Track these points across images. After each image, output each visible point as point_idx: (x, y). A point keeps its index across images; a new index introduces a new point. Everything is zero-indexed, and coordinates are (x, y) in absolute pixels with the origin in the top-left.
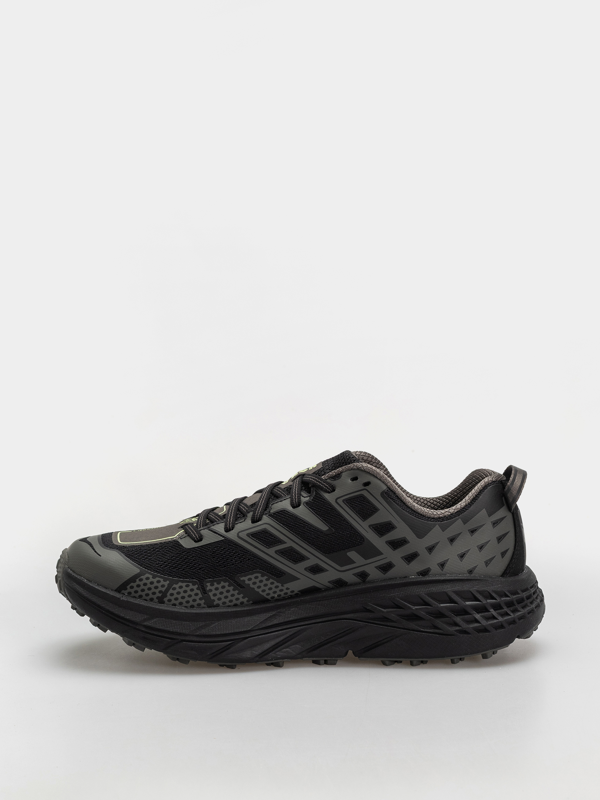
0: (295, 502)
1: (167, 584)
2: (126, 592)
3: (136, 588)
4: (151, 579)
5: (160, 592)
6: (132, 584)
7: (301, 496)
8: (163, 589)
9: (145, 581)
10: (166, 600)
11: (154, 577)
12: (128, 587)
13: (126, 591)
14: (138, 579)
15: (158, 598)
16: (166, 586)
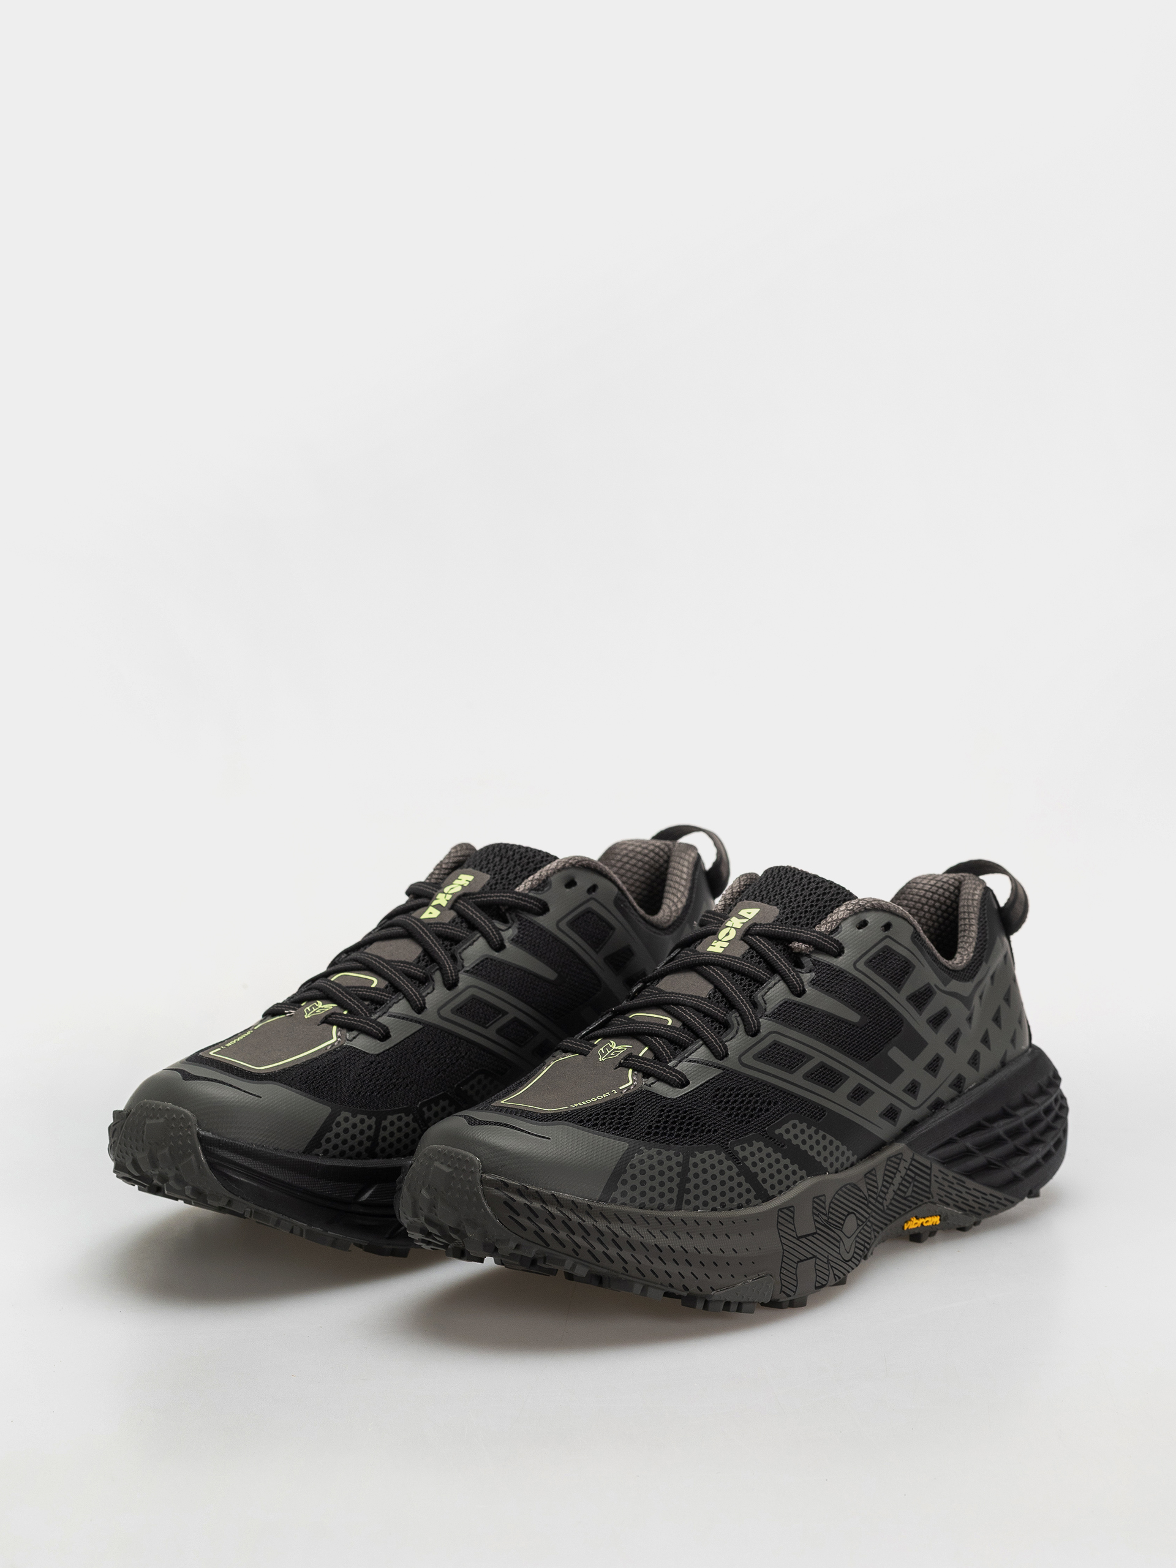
0: (497, 941)
1: (374, 1123)
2: (320, 1151)
3: (334, 1141)
4: (352, 1120)
5: (369, 1138)
6: (328, 1135)
7: (501, 932)
8: (371, 1133)
9: (344, 1125)
10: (378, 1150)
11: (354, 1116)
12: (323, 1141)
13: (320, 1149)
14: (334, 1123)
15: (367, 1149)
16: (374, 1126)
